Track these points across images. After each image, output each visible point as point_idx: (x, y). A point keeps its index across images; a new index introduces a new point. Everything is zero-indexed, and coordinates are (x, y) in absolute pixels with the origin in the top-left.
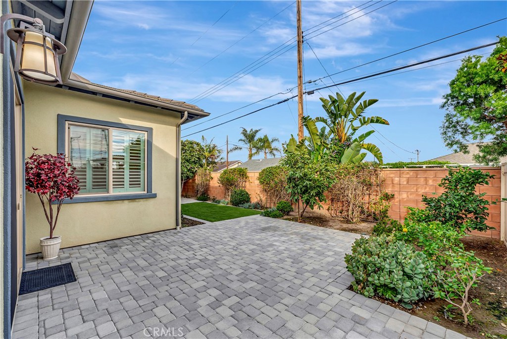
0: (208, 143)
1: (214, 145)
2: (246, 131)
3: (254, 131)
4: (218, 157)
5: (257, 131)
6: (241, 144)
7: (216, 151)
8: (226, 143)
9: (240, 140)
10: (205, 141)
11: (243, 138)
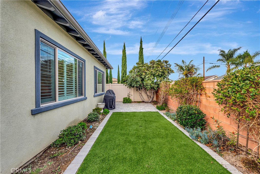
0: (187, 64)
1: (192, 65)
2: (224, 52)
3: (232, 50)
4: (195, 73)
5: (235, 50)
6: (219, 63)
7: (194, 69)
8: (203, 63)
9: (218, 60)
10: (184, 63)
11: (221, 57)
